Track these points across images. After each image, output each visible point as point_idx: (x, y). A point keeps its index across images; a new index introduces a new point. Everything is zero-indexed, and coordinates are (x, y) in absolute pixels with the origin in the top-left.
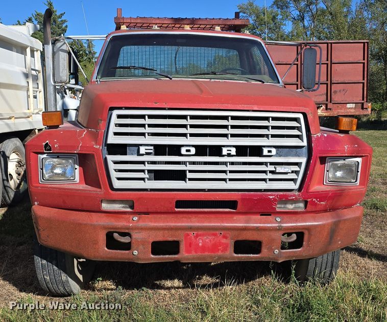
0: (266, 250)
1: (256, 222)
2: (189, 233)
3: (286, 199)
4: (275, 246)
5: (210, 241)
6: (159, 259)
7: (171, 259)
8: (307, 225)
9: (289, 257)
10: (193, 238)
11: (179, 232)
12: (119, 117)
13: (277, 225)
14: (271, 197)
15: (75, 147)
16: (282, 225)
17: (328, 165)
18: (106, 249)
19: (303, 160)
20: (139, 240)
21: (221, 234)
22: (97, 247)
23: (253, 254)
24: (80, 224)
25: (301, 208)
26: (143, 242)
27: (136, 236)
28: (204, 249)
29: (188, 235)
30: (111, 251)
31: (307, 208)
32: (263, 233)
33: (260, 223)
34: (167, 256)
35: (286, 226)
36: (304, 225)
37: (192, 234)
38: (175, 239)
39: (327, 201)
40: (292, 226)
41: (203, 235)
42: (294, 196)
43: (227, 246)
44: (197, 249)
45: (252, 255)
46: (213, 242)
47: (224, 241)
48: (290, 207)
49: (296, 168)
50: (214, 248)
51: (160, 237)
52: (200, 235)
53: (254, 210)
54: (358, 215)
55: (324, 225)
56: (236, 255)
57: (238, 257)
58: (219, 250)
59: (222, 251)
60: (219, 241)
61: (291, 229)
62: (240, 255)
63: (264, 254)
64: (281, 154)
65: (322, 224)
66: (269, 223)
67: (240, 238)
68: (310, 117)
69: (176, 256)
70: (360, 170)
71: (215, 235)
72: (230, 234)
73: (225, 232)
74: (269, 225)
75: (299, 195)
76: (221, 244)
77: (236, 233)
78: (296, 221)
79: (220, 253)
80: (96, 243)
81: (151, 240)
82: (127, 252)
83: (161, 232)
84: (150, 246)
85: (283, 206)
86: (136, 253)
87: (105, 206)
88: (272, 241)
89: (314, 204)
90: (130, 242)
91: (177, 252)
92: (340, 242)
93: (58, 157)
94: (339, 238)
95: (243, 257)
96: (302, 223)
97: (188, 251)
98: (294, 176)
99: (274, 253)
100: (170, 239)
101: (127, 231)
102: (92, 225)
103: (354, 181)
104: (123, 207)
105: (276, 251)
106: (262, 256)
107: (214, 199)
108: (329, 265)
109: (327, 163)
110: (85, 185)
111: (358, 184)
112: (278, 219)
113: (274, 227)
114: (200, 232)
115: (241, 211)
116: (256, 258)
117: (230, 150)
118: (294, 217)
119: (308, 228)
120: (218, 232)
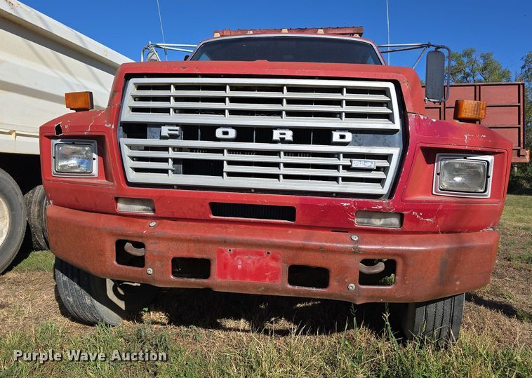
0: (336, 284)
1: (321, 239)
2: (223, 248)
3: (368, 208)
4: (349, 279)
5: (254, 263)
6: (182, 283)
7: (199, 284)
8: (400, 250)
9: (372, 297)
10: (229, 257)
11: (210, 246)
12: (140, 87)
13: (352, 246)
14: (345, 204)
15: (85, 127)
16: (360, 246)
17: (439, 165)
18: (115, 263)
19: (396, 152)
20: (155, 254)
21: (268, 253)
22: (103, 259)
23: (316, 287)
24: (84, 227)
25: (395, 225)
26: (161, 258)
27: (152, 248)
28: (244, 273)
29: (222, 252)
30: (121, 266)
31: (404, 226)
32: (331, 256)
33: (326, 242)
34: (193, 280)
35: (366, 249)
36: (396, 250)
37: (228, 251)
38: (205, 256)
39: (437, 218)
40: (376, 250)
41: (244, 253)
42: (381, 204)
43: (278, 273)
44: (235, 273)
45: (314, 289)
46: (257, 265)
47: (273, 264)
48: (378, 222)
49: (383, 163)
50: (259, 274)
51: (184, 251)
52: (240, 253)
53: (322, 224)
54: (489, 243)
55: (428, 252)
56: (290, 287)
57: (295, 291)
58: (265, 277)
59: (271, 279)
60: (267, 263)
61: (374, 254)
62: (296, 288)
63: (334, 290)
64: (361, 142)
65: (426, 251)
66: (339, 243)
67: (297, 263)
68: (405, 87)
69: (205, 281)
70: (491, 174)
71: (260, 254)
72: (281, 254)
73: (275, 250)
74: (338, 245)
75: (389, 203)
76: (268, 268)
77: (290, 253)
78: (383, 243)
79: (267, 282)
80: (102, 253)
81: (172, 256)
82: (141, 269)
83: (185, 245)
84: (170, 263)
85: (366, 221)
86: (150, 271)
87: (122, 207)
88: (344, 270)
89: (413, 219)
90: (144, 256)
91: (206, 275)
92: (458, 283)
93: (73, 144)
94: (456, 276)
95: (301, 290)
96: (392, 246)
97: (222, 275)
98: (380, 175)
99: (348, 288)
100: (197, 256)
101: (140, 240)
102: (96, 229)
103: (482, 191)
104: (144, 210)
105: (352, 286)
106: (330, 292)
107: (260, 203)
108: (447, 318)
109: (438, 161)
110: (106, 181)
111: (489, 196)
112: (355, 238)
113: (347, 248)
114: (239, 249)
115: (301, 223)
116: (322, 294)
117: (284, 134)
118: (380, 237)
119: (402, 255)
120: (264, 251)
